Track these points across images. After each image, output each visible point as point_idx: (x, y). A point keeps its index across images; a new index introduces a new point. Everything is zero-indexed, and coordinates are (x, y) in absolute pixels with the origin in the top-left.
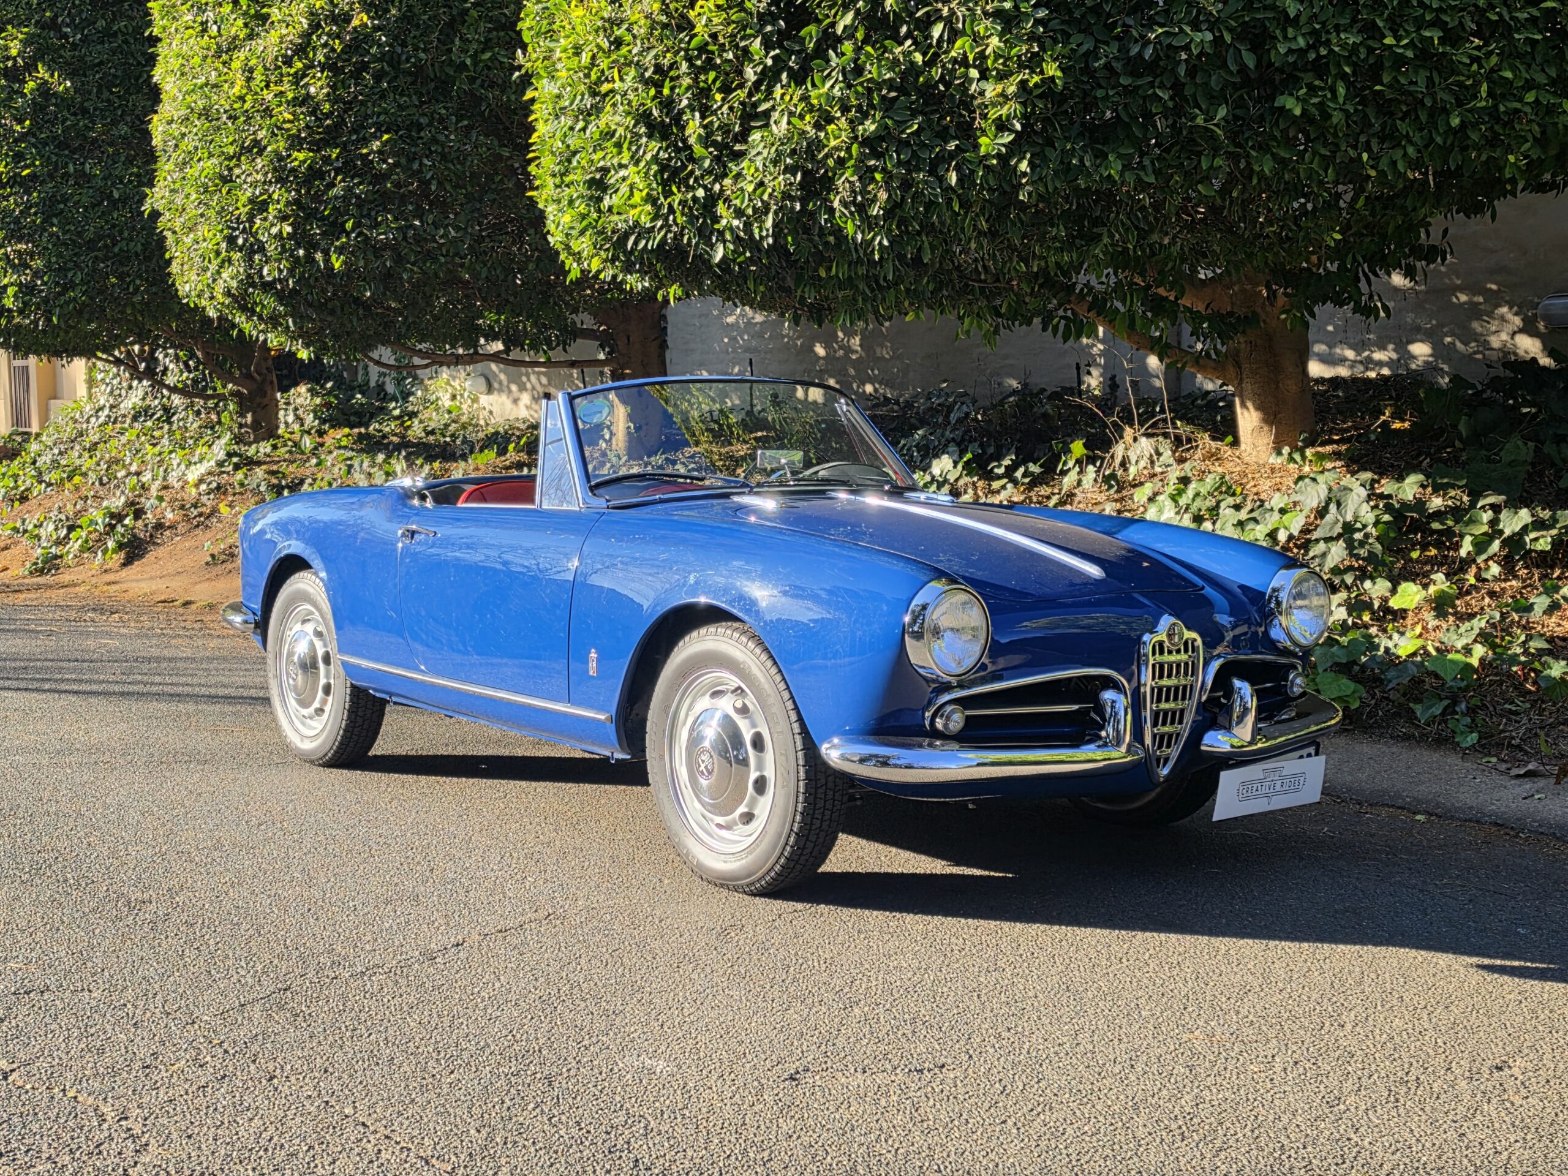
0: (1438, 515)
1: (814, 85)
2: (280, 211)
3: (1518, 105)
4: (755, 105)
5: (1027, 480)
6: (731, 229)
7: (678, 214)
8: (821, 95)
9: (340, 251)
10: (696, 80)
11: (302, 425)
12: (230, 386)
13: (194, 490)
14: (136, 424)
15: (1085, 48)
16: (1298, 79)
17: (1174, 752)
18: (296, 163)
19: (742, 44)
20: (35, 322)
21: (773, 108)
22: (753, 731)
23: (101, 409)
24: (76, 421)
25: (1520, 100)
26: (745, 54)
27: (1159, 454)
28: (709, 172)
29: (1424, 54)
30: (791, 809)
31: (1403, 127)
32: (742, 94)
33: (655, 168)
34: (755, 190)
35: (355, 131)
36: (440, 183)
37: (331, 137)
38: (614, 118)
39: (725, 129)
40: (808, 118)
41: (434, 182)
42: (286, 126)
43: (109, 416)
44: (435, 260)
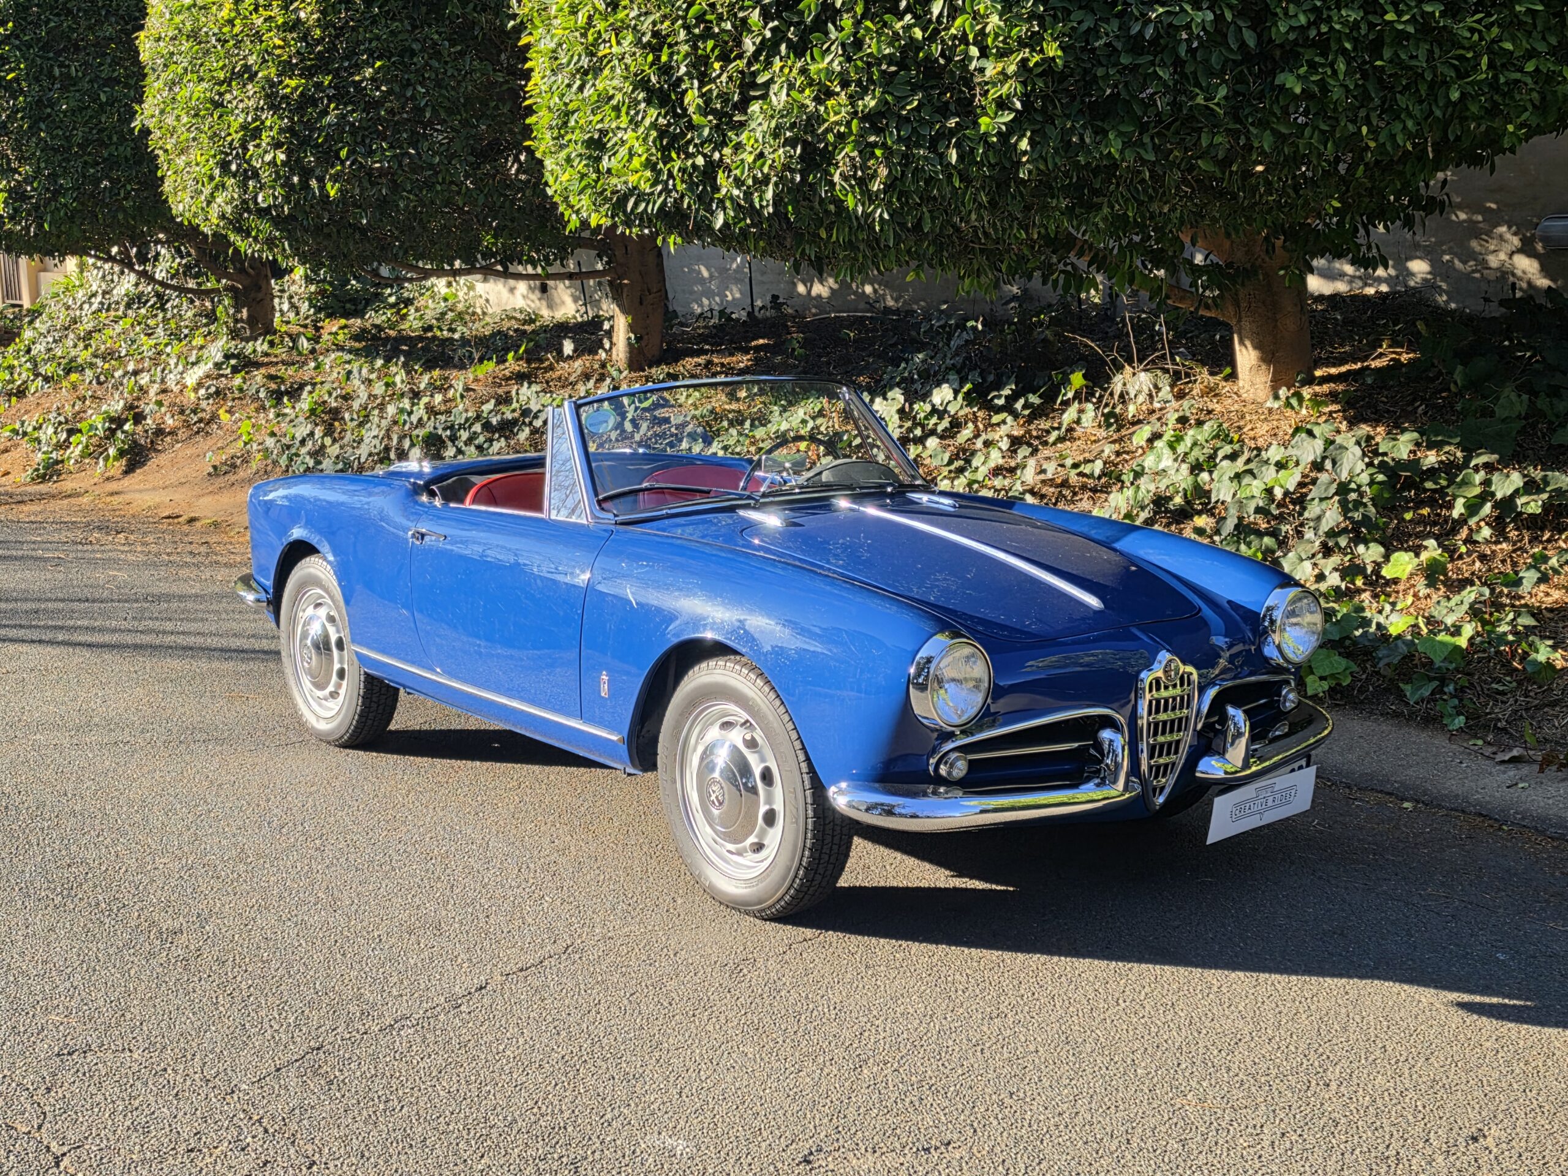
0: (1432, 473)
1: (813, 58)
2: (273, 138)
3: (1518, 76)
4: (754, 74)
5: (1027, 412)
6: (731, 198)
7: (678, 181)
8: (820, 71)
9: (335, 179)
10: (695, 47)
11: (297, 314)
12: (224, 281)
13: (193, 395)
14: (130, 312)
15: (1085, 26)
16: (1298, 56)
17: (1168, 782)
18: (288, 90)
19: (741, 15)
20: (27, 228)
21: (771, 81)
22: (762, 765)
23: (94, 295)
24: (68, 308)
25: (1521, 70)
26: (743, 26)
27: (1158, 389)
28: (709, 140)
29: (1425, 27)
30: (800, 844)
31: (1402, 100)
32: (741, 64)
33: (654, 134)
34: (755, 161)
35: (347, 58)
36: (434, 110)
37: (322, 64)
38: (611, 81)
39: (724, 97)
40: (807, 92)
41: (429, 109)
42: (278, 52)
43: (102, 303)
44: (430, 187)
